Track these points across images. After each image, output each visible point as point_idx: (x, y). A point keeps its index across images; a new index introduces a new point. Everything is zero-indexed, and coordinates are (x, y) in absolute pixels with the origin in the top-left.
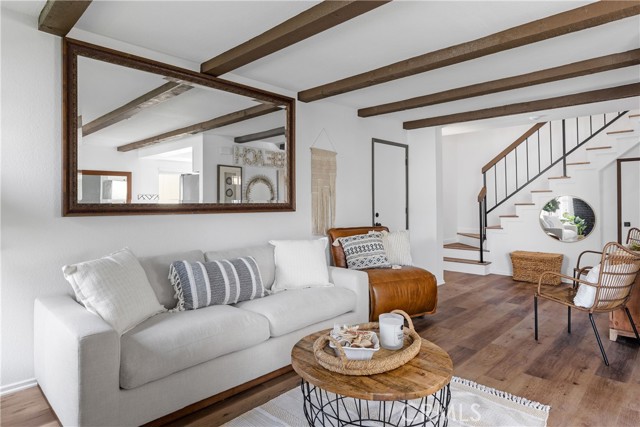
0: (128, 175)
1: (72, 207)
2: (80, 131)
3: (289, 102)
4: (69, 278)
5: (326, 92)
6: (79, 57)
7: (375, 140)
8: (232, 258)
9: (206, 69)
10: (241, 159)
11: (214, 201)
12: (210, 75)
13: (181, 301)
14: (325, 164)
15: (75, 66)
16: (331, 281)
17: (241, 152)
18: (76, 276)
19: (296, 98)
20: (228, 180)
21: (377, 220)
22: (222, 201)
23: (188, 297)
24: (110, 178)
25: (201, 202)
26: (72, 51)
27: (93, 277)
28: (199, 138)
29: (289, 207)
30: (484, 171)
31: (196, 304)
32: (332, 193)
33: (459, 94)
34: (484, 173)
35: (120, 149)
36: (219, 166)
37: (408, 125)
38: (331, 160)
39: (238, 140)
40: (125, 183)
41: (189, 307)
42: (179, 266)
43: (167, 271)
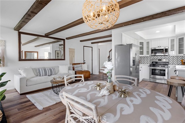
0: (37, 52)
1: (20, 59)
2: (21, 45)
3: (64, 40)
4: (19, 71)
5: (70, 38)
6: (21, 34)
7: (84, 46)
8: (50, 68)
9: (46, 35)
10: (61, 49)
11: (55, 58)
12: (47, 36)
13: (39, 75)
14: (72, 51)
15: (20, 36)
16: (68, 72)
17: (61, 47)
18: (20, 70)
19: (65, 39)
20: (58, 54)
21: (85, 62)
22: (56, 58)
23: (40, 74)
24: (34, 53)
25: (52, 58)
26: (20, 34)
27: (23, 70)
28: (51, 45)
29: (64, 59)
30: (110, 52)
31: (41, 75)
32: (74, 56)
33: (100, 38)
34: (109, 52)
35: (35, 46)
36: (56, 51)
37: (92, 43)
38: (74, 50)
39: (60, 45)
40: (37, 54)
41: (40, 76)
42: (39, 69)
43: (37, 70)
